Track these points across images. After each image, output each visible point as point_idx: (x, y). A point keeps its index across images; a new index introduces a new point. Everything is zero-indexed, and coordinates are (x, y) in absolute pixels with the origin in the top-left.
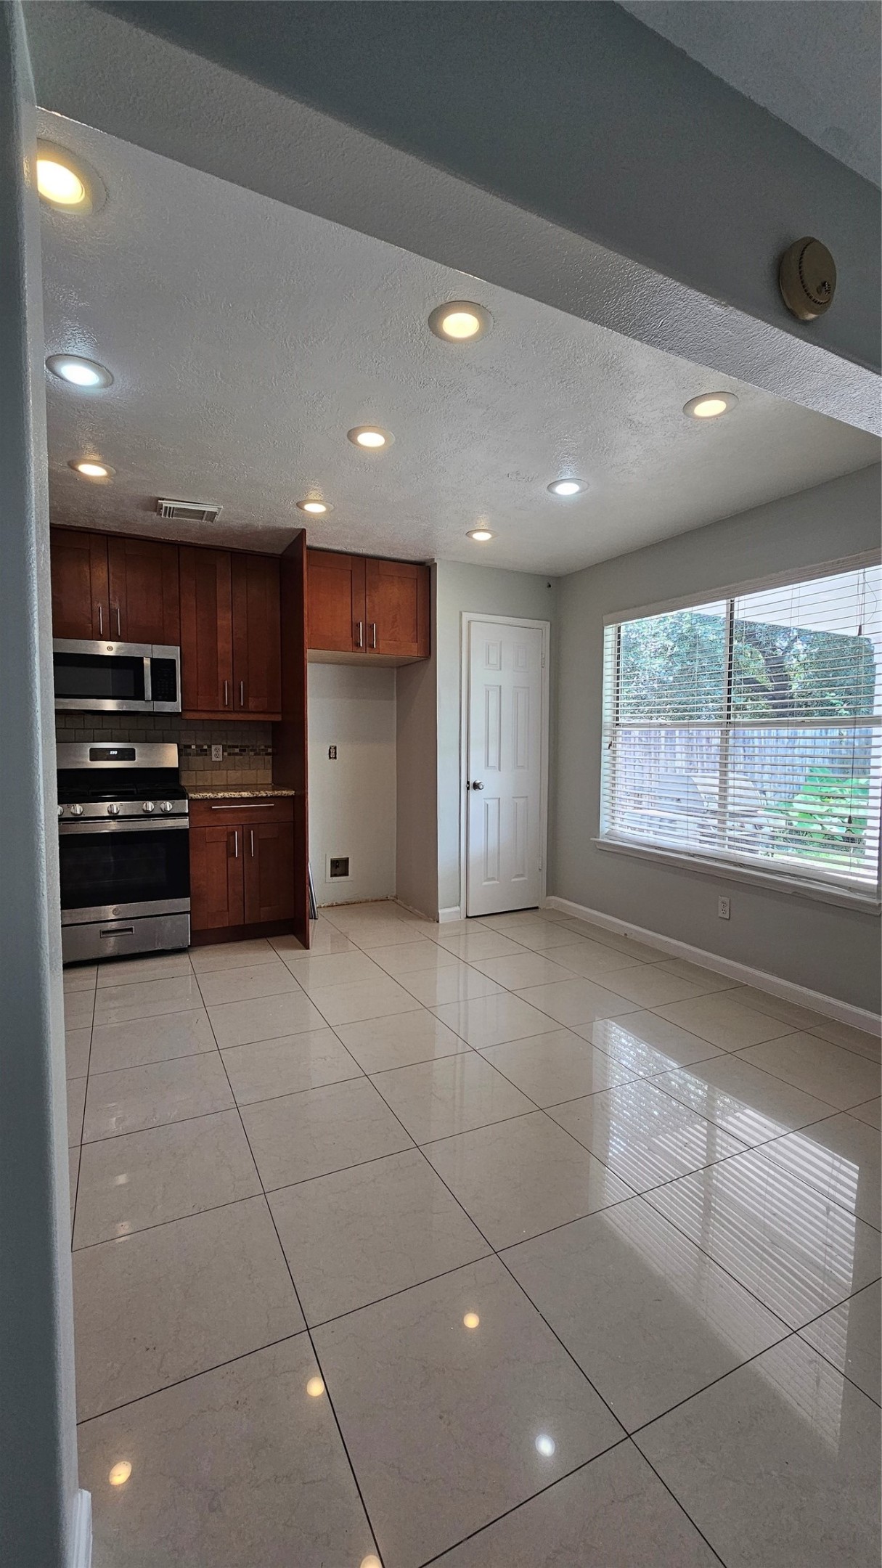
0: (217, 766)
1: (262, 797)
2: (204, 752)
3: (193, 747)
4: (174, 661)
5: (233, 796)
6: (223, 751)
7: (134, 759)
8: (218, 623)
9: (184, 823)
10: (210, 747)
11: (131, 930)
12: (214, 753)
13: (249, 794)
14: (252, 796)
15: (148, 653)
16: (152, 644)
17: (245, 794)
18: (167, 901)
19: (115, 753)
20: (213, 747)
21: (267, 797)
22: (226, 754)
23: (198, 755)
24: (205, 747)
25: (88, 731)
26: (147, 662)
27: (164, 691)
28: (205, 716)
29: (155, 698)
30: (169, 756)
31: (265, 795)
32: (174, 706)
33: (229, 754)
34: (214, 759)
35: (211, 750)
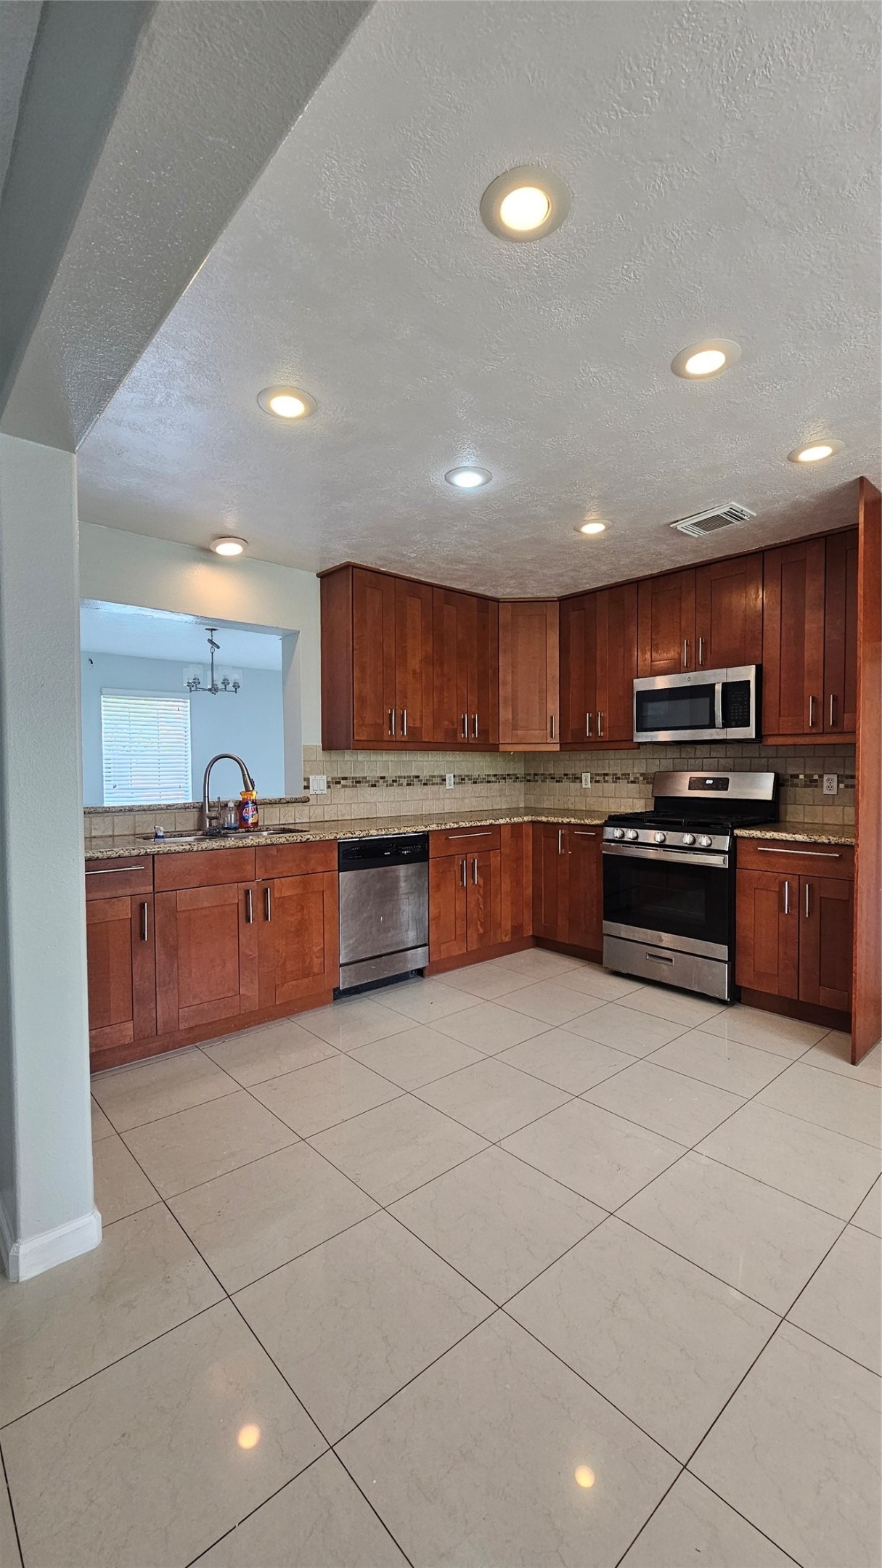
0: (830, 801)
1: (823, 844)
2: (812, 783)
3: (802, 777)
4: (749, 682)
5: (785, 839)
6: (838, 783)
7: (727, 790)
8: (806, 627)
9: (717, 861)
10: (821, 777)
11: (671, 960)
12: (825, 784)
13: (805, 837)
14: (808, 840)
15: (718, 677)
16: (727, 667)
17: (799, 837)
18: (704, 942)
19: (711, 782)
20: (826, 777)
21: (829, 844)
22: (842, 786)
23: (805, 786)
24: (816, 777)
25: (698, 760)
26: (718, 688)
27: (734, 717)
28: (790, 741)
29: (726, 725)
30: (762, 787)
31: (827, 841)
32: (750, 732)
33: (846, 786)
34: (826, 792)
35: (822, 781)
